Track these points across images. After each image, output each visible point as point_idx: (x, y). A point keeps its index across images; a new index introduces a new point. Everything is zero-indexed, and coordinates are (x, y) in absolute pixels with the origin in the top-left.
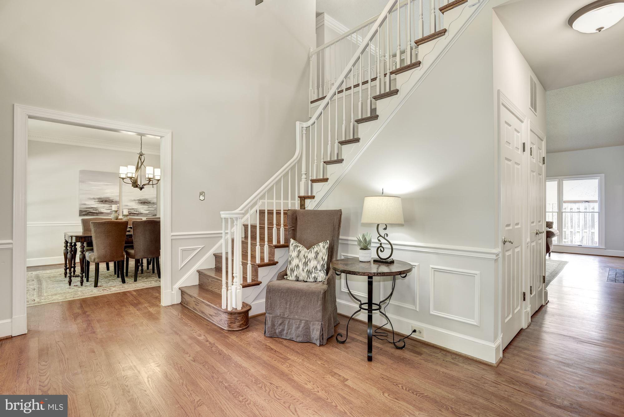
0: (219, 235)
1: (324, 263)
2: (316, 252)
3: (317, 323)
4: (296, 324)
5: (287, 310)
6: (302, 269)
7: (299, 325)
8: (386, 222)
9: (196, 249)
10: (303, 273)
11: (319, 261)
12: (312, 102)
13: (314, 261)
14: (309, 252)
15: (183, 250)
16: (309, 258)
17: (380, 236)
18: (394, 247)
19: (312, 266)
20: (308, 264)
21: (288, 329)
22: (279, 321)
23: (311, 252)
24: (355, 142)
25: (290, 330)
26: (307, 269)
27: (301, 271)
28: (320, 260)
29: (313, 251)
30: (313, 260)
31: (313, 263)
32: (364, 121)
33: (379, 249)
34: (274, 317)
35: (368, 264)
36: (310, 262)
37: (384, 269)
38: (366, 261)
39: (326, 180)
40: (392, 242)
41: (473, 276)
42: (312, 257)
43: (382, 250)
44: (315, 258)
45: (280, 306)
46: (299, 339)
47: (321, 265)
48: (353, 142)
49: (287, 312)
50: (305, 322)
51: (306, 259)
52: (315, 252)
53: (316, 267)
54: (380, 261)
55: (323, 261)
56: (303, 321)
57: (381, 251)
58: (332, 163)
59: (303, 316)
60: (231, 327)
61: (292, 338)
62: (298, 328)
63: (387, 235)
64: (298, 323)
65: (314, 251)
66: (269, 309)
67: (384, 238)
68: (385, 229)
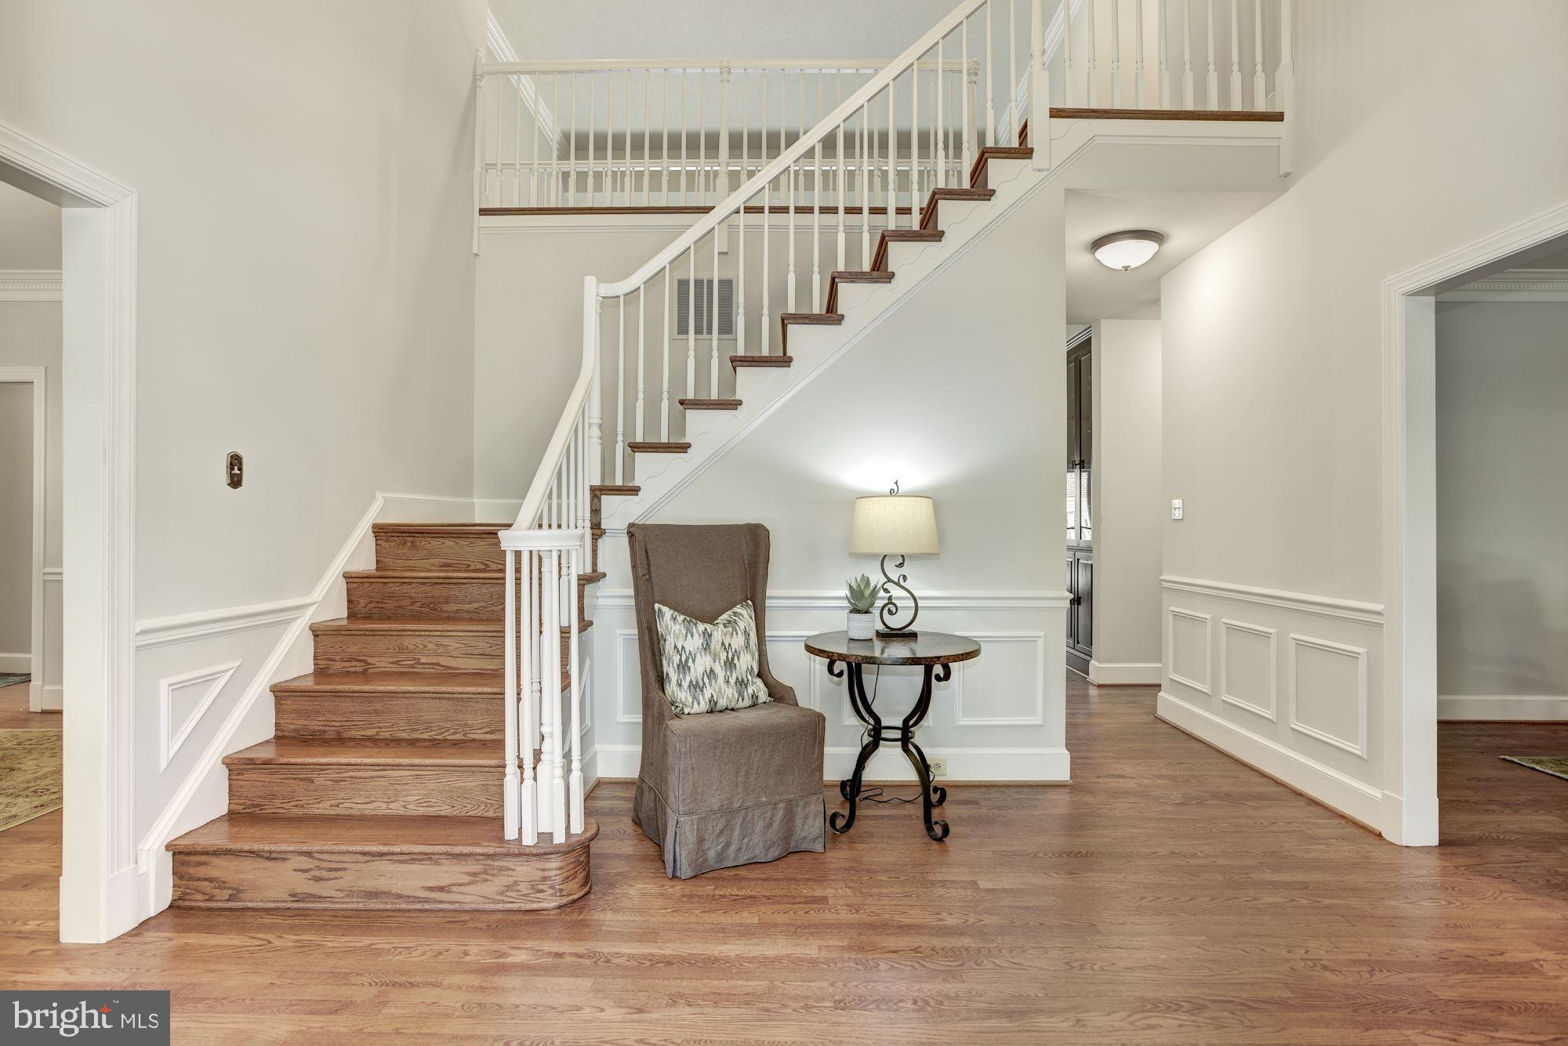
0: (283, 614)
1: (730, 656)
2: (704, 633)
3: (814, 798)
4: (764, 819)
5: (740, 790)
6: (676, 681)
7: (772, 816)
8: (903, 552)
9: (216, 678)
10: (679, 692)
11: (715, 656)
12: (484, 212)
13: (704, 656)
14: (686, 636)
15: (178, 688)
16: (690, 652)
17: (889, 580)
18: (921, 603)
19: (700, 670)
20: (689, 668)
21: (742, 837)
22: (717, 825)
23: (692, 636)
24: (778, 364)
25: (746, 840)
26: (688, 679)
27: (675, 689)
28: (718, 650)
29: (694, 630)
30: (701, 653)
31: (703, 662)
32: (806, 322)
33: (886, 608)
34: (704, 818)
35: (869, 643)
36: (694, 661)
37: (899, 650)
38: (861, 638)
39: (683, 448)
40: (916, 594)
41: (1033, 640)
42: (696, 647)
43: (893, 610)
44: (705, 649)
45: (721, 782)
46: (774, 853)
47: (723, 664)
48: (774, 364)
49: (738, 794)
50: (787, 806)
51: (681, 655)
52: (701, 632)
53: (712, 671)
54: (889, 635)
55: (727, 652)
56: (780, 806)
57: (890, 612)
58: (705, 407)
59: (779, 791)
60: (564, 893)
61: (755, 857)
62: (770, 825)
63: (905, 578)
64: (769, 814)
65: (698, 632)
66: (688, 801)
67: (898, 584)
68: (901, 565)
